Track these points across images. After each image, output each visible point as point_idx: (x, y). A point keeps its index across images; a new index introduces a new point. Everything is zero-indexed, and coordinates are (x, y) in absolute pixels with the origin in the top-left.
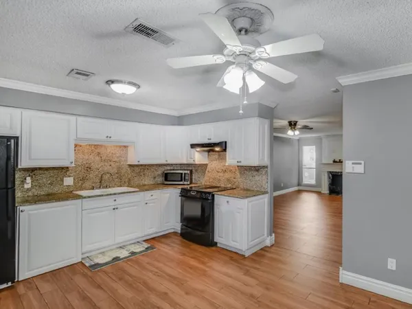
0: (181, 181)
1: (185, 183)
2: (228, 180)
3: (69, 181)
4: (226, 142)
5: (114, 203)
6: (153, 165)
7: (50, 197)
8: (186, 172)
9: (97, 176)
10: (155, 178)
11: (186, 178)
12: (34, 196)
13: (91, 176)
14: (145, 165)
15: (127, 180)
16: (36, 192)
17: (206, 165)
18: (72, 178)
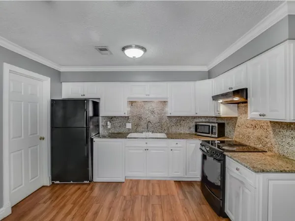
0: (209, 133)
1: (213, 136)
2: (259, 139)
3: (129, 126)
4: (247, 89)
5: (146, 145)
6: (188, 117)
7: (120, 135)
8: (213, 125)
9: (145, 123)
10: (190, 128)
11: (214, 131)
12: (112, 133)
13: (142, 123)
14: (182, 117)
15: (166, 128)
16: (113, 131)
17: (236, 118)
18: (130, 124)
